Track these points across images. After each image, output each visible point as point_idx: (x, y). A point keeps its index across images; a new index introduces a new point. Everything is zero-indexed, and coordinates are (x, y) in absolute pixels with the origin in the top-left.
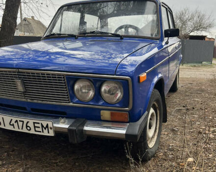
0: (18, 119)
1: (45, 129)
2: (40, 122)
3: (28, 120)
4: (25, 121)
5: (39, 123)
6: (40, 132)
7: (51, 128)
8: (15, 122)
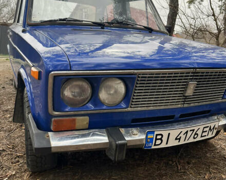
0: (189, 130)
2: (209, 125)
3: (199, 127)
8: (184, 134)
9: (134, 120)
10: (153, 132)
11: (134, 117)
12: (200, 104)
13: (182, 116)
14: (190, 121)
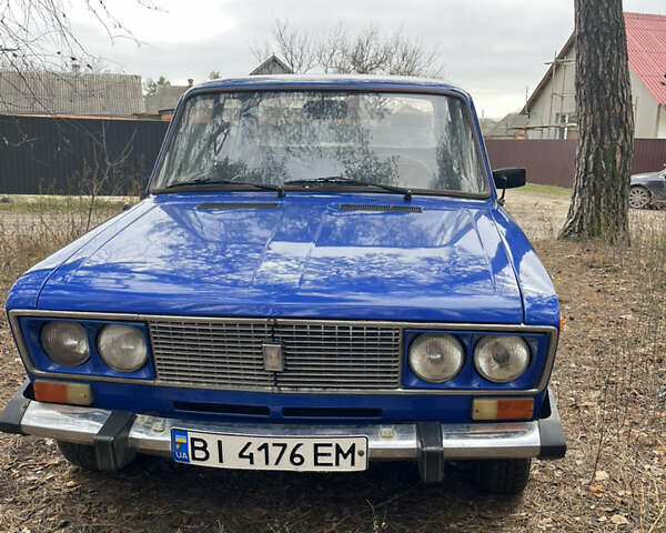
0: (270, 442)
1: (345, 456)
2: (334, 442)
3: (299, 441)
4: (291, 444)
5: (330, 445)
6: (331, 465)
7: (361, 454)
8: (260, 449)
9: (177, 404)
10: (185, 433)
11: (176, 398)
12: (328, 391)
13: (286, 411)
14: (312, 427)
